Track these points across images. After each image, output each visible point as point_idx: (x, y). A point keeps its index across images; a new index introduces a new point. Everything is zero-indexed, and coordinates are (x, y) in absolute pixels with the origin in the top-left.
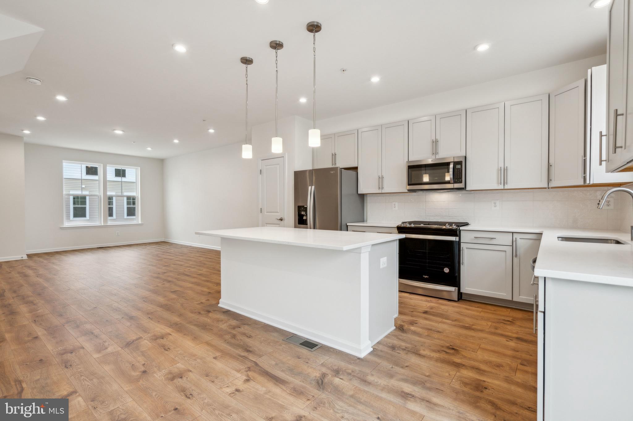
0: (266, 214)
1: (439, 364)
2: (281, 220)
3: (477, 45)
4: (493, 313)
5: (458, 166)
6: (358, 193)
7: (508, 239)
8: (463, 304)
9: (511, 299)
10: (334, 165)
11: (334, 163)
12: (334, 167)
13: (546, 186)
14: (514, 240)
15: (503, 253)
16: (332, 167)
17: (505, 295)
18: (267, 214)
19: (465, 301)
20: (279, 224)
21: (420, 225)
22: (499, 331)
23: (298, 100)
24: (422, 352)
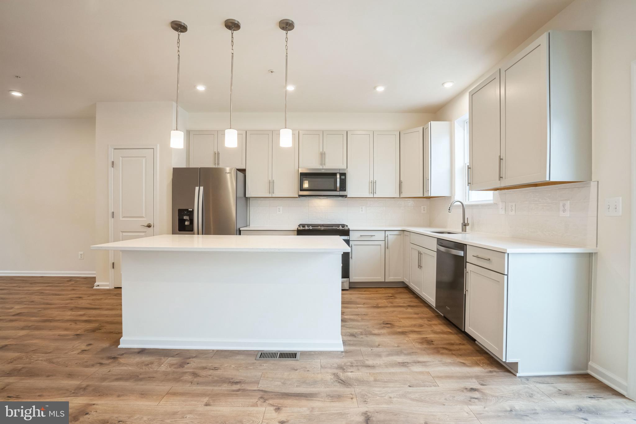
0: (121, 219)
1: (394, 337)
2: (149, 226)
3: (377, 86)
4: (377, 293)
5: (343, 177)
6: (246, 196)
7: (381, 236)
8: (354, 291)
9: (384, 281)
10: (216, 165)
11: (216, 163)
12: (216, 167)
13: (399, 197)
14: (386, 236)
15: (379, 247)
16: (214, 167)
17: (380, 279)
18: (124, 219)
19: (353, 289)
20: (145, 232)
21: (317, 227)
22: (395, 304)
23: (195, 86)
24: (374, 332)
